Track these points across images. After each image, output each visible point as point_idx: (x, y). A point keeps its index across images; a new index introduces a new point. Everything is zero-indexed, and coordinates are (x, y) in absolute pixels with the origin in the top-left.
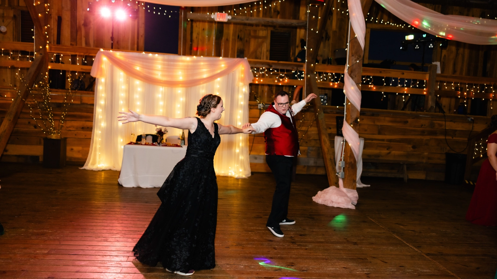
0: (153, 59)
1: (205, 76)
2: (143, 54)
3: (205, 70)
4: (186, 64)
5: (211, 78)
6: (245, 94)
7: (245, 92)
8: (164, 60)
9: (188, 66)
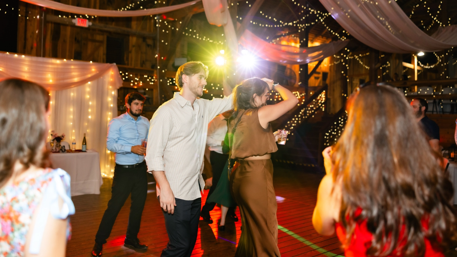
0: (19, 61)
1: (76, 80)
2: (7, 55)
3: (75, 74)
4: (55, 66)
5: (83, 82)
6: (114, 97)
7: (114, 95)
8: (31, 61)
9: (57, 68)
